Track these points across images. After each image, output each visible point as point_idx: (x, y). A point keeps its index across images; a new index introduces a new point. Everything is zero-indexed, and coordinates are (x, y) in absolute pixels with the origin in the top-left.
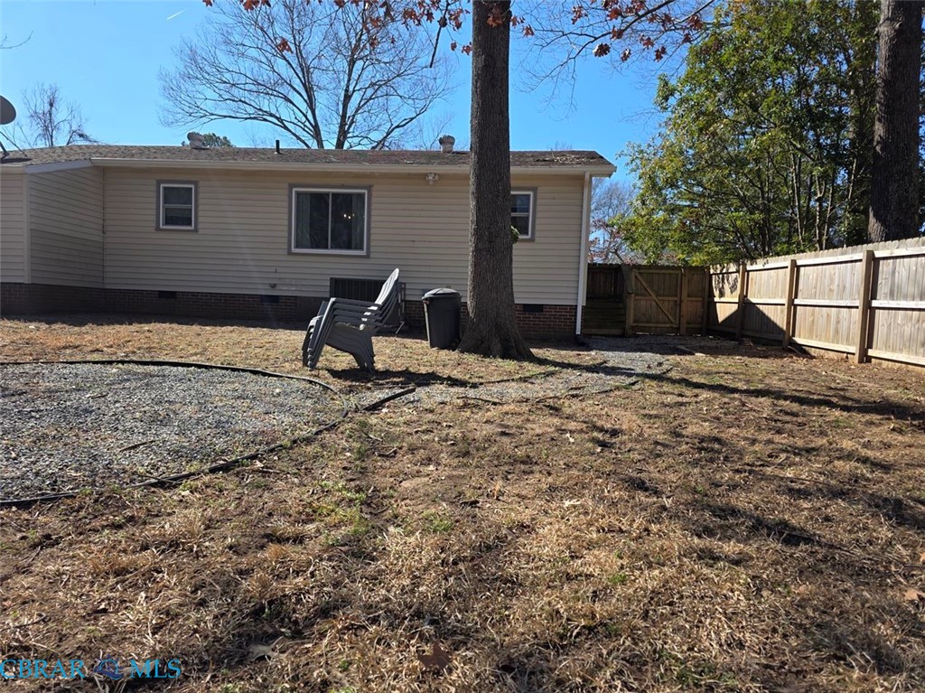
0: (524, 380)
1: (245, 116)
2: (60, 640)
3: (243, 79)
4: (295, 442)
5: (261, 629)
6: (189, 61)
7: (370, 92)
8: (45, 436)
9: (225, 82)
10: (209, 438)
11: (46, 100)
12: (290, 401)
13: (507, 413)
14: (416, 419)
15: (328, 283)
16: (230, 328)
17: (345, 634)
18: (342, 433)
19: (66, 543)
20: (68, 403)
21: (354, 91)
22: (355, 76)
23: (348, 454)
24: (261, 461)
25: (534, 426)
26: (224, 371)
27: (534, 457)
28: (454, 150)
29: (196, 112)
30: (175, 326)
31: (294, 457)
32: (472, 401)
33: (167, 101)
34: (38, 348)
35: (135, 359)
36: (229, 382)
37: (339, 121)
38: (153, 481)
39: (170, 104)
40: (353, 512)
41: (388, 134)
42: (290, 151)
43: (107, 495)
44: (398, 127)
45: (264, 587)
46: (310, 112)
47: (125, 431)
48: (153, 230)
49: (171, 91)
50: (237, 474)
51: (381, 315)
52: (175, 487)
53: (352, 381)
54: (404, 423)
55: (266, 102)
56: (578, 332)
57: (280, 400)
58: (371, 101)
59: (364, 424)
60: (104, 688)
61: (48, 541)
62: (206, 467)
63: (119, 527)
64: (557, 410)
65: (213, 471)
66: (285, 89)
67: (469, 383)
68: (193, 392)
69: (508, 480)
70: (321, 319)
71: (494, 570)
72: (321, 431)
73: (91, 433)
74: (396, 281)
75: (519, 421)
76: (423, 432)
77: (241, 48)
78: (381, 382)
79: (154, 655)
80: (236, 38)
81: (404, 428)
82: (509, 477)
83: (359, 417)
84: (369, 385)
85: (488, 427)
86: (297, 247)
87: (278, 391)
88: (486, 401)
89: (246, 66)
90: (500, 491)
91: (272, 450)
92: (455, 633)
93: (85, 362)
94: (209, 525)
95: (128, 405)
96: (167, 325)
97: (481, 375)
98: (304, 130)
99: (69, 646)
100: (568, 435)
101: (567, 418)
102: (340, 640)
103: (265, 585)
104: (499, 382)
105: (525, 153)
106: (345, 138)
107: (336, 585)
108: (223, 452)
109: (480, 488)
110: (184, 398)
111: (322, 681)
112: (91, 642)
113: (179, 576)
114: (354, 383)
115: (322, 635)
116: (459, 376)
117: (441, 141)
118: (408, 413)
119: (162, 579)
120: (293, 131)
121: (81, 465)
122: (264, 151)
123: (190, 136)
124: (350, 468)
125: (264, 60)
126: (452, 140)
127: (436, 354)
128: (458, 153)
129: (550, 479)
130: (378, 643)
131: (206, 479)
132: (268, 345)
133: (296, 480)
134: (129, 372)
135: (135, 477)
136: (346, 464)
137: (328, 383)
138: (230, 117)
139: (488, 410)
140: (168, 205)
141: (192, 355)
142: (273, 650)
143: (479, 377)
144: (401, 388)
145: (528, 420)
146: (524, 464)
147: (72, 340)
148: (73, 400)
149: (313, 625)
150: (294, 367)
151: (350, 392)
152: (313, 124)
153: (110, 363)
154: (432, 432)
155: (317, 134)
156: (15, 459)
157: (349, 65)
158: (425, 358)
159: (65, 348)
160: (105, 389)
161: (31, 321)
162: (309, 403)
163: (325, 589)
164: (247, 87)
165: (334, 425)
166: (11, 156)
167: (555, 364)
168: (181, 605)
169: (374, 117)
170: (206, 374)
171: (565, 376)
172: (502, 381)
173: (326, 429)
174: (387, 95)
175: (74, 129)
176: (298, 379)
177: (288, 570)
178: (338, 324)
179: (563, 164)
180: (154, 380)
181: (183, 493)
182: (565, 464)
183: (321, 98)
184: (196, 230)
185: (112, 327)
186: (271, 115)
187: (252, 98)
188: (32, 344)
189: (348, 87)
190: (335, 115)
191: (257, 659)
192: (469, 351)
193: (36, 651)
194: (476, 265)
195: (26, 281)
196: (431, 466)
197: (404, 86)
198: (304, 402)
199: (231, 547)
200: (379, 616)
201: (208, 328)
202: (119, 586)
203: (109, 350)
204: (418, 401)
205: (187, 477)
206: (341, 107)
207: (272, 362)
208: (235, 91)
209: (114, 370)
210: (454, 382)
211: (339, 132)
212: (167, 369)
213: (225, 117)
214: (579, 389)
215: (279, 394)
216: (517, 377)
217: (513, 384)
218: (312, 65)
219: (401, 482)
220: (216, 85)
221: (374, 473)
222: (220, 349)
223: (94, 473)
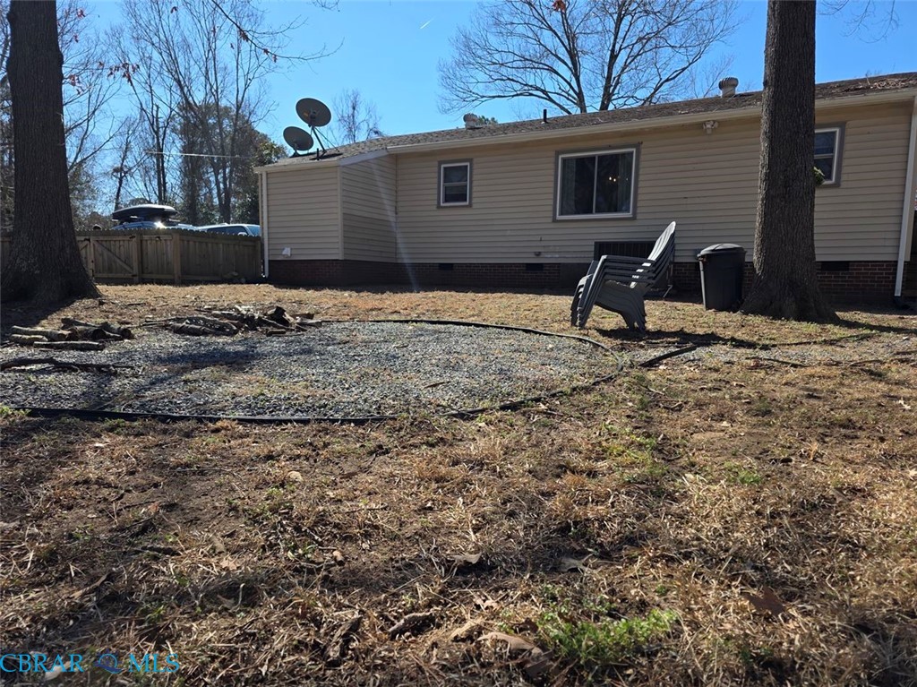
0: (832, 343)
1: (512, 94)
2: (401, 525)
3: (511, 58)
4: (574, 389)
5: (569, 545)
6: (463, 48)
7: (637, 48)
8: (366, 374)
9: (494, 64)
10: (495, 382)
11: (350, 105)
12: (563, 355)
13: (813, 376)
14: (699, 376)
15: (593, 248)
16: (499, 295)
17: (657, 562)
18: (620, 385)
19: (394, 454)
20: (380, 351)
21: (620, 49)
22: (621, 34)
23: (630, 404)
24: (544, 404)
25: (851, 391)
26: (499, 330)
27: (858, 421)
28: (737, 93)
29: (469, 95)
30: (453, 293)
31: (575, 403)
32: (766, 362)
33: (444, 90)
34: (353, 309)
35: (425, 319)
36: (505, 339)
37: (604, 83)
38: (454, 412)
39: (446, 93)
40: (645, 455)
41: (656, 90)
42: (556, 119)
43: (419, 420)
44: (667, 80)
45: (567, 508)
46: (574, 79)
47: (425, 373)
48: (435, 208)
49: (448, 80)
50: (524, 414)
51: (654, 272)
52: (472, 419)
53: (623, 340)
54: (686, 380)
55: (532, 76)
56: (898, 293)
57: (554, 354)
58: (639, 57)
59: (642, 379)
60: (440, 568)
61: (380, 450)
62: (497, 405)
63: (433, 446)
64: (880, 375)
65: (503, 408)
66: (551, 61)
67: (759, 344)
68: (475, 346)
69: (825, 442)
70: (591, 277)
71: (825, 528)
72: (598, 383)
73: (400, 373)
74: (673, 236)
75: (830, 384)
76: (710, 390)
77: (509, 26)
78: (654, 341)
79: (478, 549)
80: (506, 18)
81: (686, 385)
82: (827, 439)
83: (634, 372)
84: (642, 343)
85: (789, 389)
86: (561, 214)
87: (550, 346)
88: (783, 363)
89: (514, 44)
90: (817, 452)
91: (554, 395)
92: (784, 584)
93: (388, 321)
94: (507, 451)
95: (425, 353)
96: (447, 293)
97: (773, 336)
98: (568, 99)
99: (409, 530)
100: (901, 402)
101: (896, 384)
102: (653, 567)
103: (567, 507)
104: (796, 344)
105: (828, 84)
106: (610, 100)
107: (640, 517)
108: (509, 394)
109: (789, 448)
110: (469, 350)
111: (640, 600)
112: (425, 530)
113: (487, 489)
114: (625, 342)
115: (632, 560)
116: (745, 338)
117: (721, 86)
118: (690, 371)
119: (475, 489)
120: (557, 102)
121: (397, 396)
122: (532, 123)
123: (466, 118)
124: (634, 417)
125: (531, 35)
126: (734, 82)
127: (713, 316)
128: (741, 95)
129: (884, 446)
130: (696, 576)
131: (498, 414)
132: (535, 308)
133: (580, 423)
134: (422, 329)
135: (439, 408)
136: (629, 413)
137: (598, 341)
138: (499, 96)
139: (787, 372)
140: (447, 184)
141: (470, 316)
142: (586, 565)
143: (771, 339)
144: (677, 347)
145: (842, 384)
146: (844, 428)
147: (377, 304)
148: (384, 348)
149: (621, 550)
150: (562, 327)
151: (622, 349)
152: (577, 90)
153: (407, 322)
154: (720, 390)
155: (581, 102)
156: (348, 389)
157: (616, 24)
158: (701, 320)
159: (372, 310)
160: (406, 341)
161: (345, 290)
162: (582, 357)
163: (627, 519)
164: (515, 65)
165: (611, 378)
166: (328, 153)
167: (871, 327)
168: (494, 513)
169: (641, 74)
170: (483, 331)
171: (887, 340)
172: (801, 343)
173: (604, 381)
174: (656, 47)
175: (371, 127)
176: (567, 337)
177: (587, 498)
178: (607, 282)
179: (883, 90)
180: (443, 335)
181: (480, 425)
182: (902, 431)
183: (586, 63)
184: (470, 206)
185: (404, 294)
186: (537, 89)
187: (519, 75)
188: (349, 307)
189: (614, 46)
190: (600, 78)
191: (570, 570)
192: (755, 313)
193: (383, 530)
194: (767, 214)
195: (340, 257)
196: (725, 422)
197: (675, 34)
198: (577, 357)
199: (530, 472)
200: (691, 553)
201: (480, 295)
202: (440, 490)
203: (405, 312)
204: (699, 360)
205: (482, 411)
206: (606, 69)
207: (541, 322)
208: (503, 70)
209: (411, 328)
210: (740, 344)
211: (604, 95)
212: (452, 327)
213: (494, 97)
214: (909, 353)
215: (552, 349)
216: (820, 339)
217: (816, 347)
218: (577, 31)
219: (692, 434)
220: (487, 67)
221: (661, 423)
222: (493, 311)
223: (407, 402)
